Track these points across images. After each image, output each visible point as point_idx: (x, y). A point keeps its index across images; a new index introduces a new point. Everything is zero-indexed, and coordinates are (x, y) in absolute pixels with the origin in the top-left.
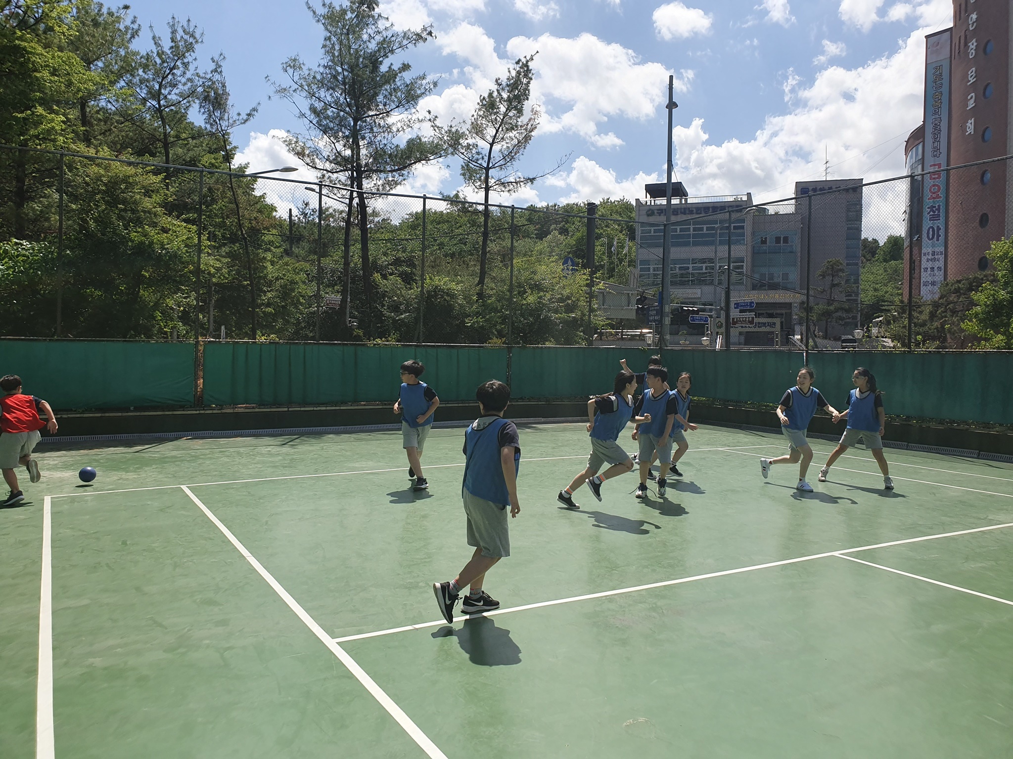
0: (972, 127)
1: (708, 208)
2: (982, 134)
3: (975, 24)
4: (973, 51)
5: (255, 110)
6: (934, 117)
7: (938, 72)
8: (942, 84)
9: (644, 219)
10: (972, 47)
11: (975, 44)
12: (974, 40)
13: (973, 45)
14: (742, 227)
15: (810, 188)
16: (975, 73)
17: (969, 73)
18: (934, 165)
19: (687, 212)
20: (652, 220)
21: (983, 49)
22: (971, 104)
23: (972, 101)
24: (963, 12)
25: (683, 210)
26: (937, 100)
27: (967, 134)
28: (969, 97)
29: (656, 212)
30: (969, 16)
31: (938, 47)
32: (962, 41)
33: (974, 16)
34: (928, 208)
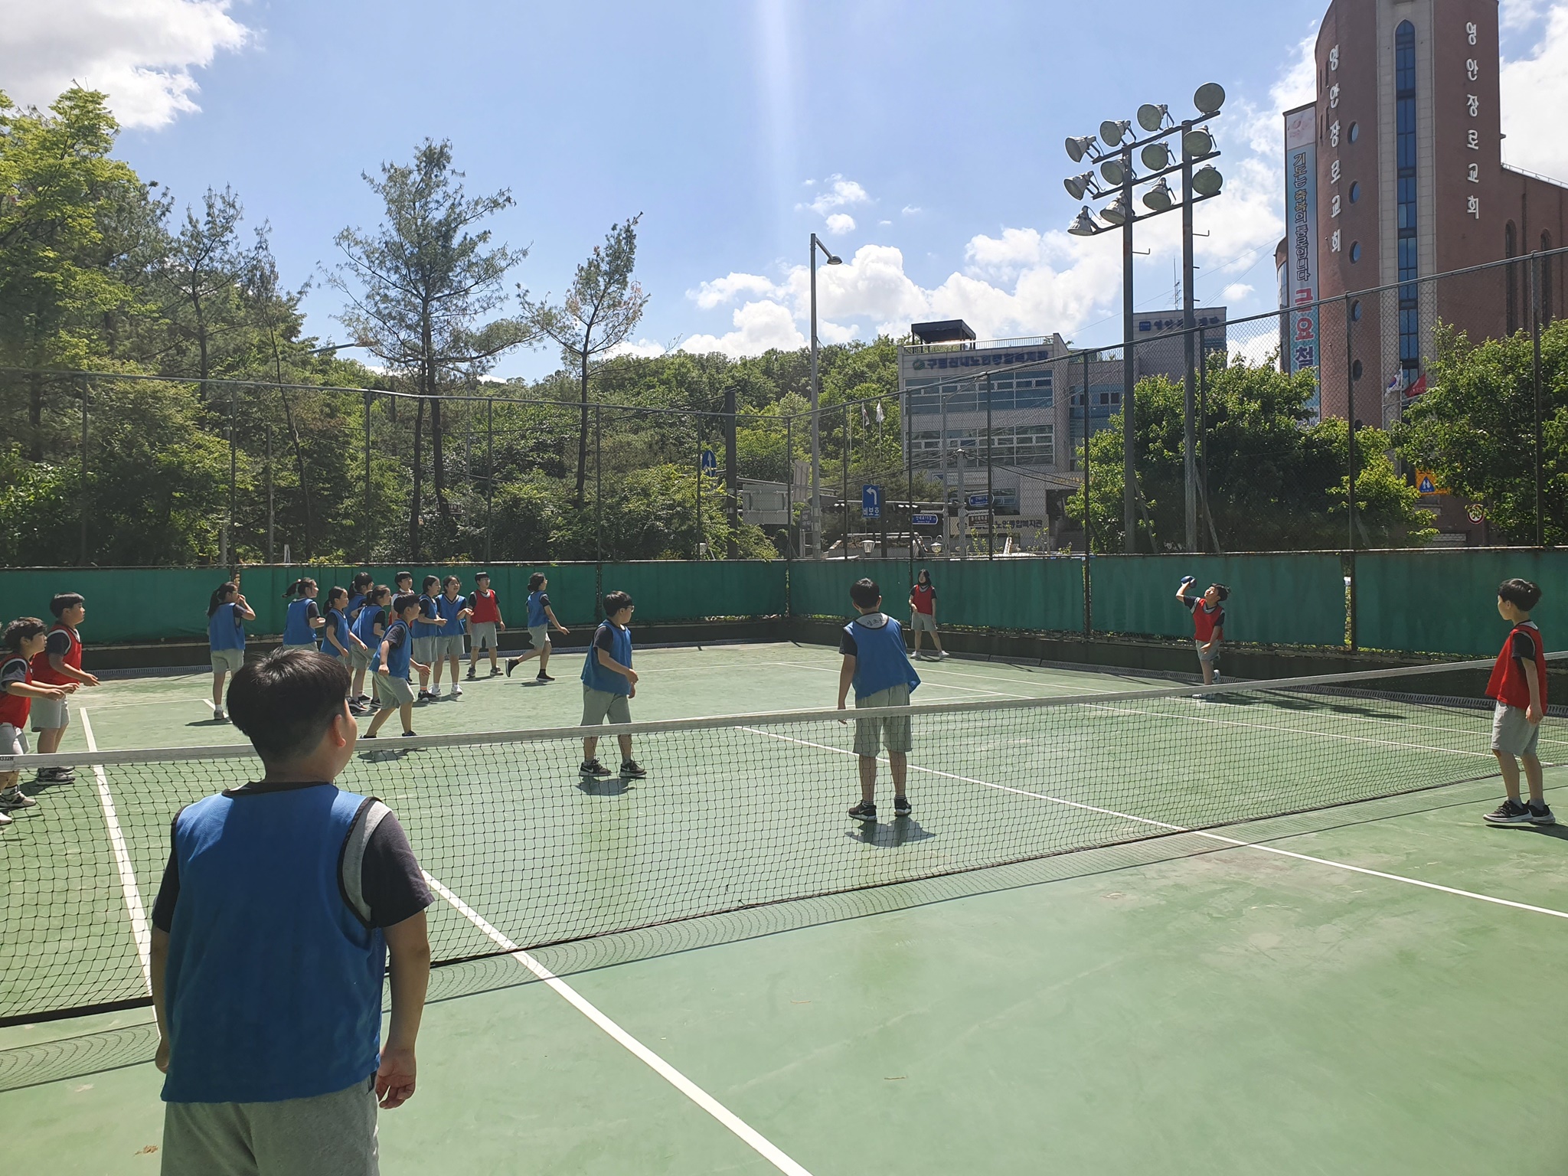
0: (1338, 241)
1: (999, 356)
2: (1350, 250)
3: (1337, 100)
4: (1336, 137)
5: (307, 285)
6: (1297, 225)
7: (1300, 163)
8: (1306, 179)
9: (911, 374)
10: (1334, 131)
11: (1338, 128)
12: (1337, 123)
13: (1335, 129)
14: (1048, 383)
15: (1153, 322)
16: (1340, 167)
17: (1332, 167)
18: (1301, 291)
19: (970, 363)
20: (921, 374)
21: (1346, 134)
22: (1336, 210)
23: (1337, 206)
24: (1323, 86)
25: (964, 360)
26: (1300, 200)
27: (1334, 250)
28: (1333, 201)
29: (926, 363)
30: (1330, 88)
31: (1299, 128)
32: (1324, 123)
33: (1336, 89)
34: (1297, 351)
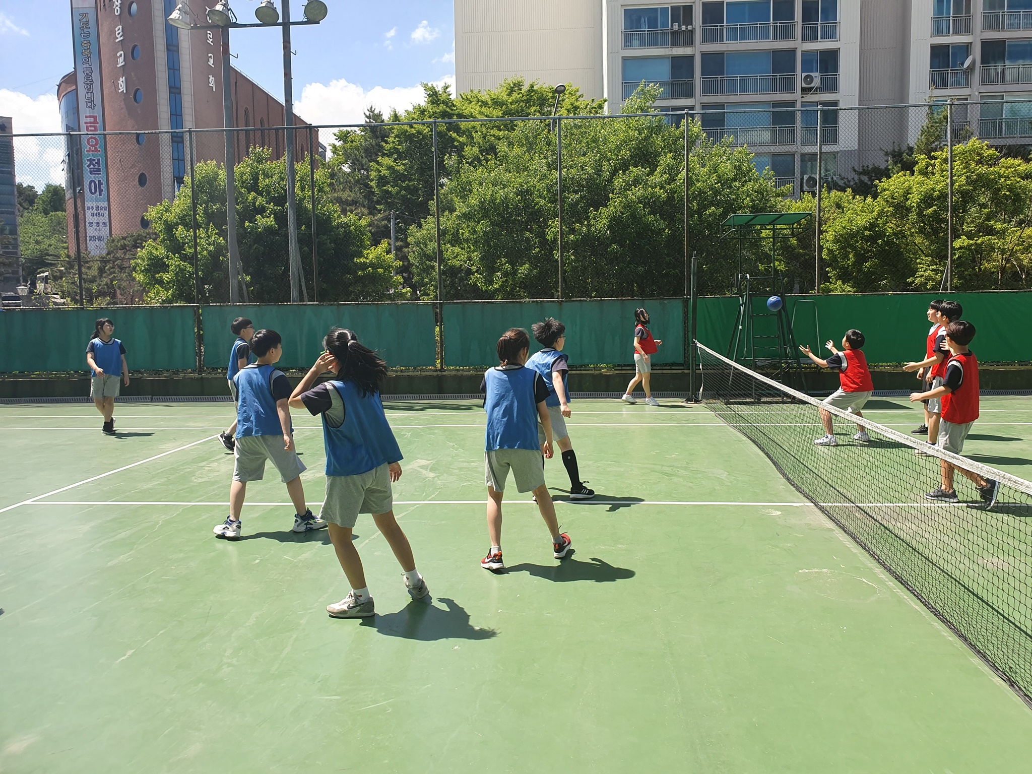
0: (124, 85)
2: (133, 94)
4: (118, 8)
6: (85, 66)
7: (85, 20)
8: (89, 33)
16: (122, 31)
17: (116, 29)
18: (90, 117)
21: (127, 8)
23: (121, 60)
26: (87, 48)
27: (120, 91)
28: (118, 55)
34: (88, 160)
